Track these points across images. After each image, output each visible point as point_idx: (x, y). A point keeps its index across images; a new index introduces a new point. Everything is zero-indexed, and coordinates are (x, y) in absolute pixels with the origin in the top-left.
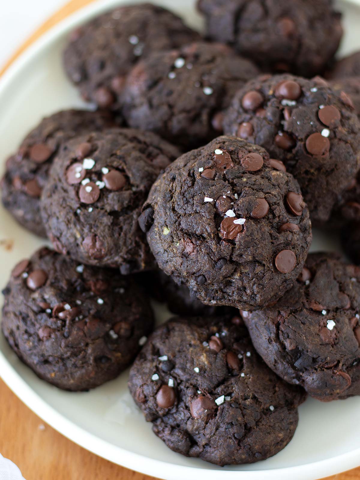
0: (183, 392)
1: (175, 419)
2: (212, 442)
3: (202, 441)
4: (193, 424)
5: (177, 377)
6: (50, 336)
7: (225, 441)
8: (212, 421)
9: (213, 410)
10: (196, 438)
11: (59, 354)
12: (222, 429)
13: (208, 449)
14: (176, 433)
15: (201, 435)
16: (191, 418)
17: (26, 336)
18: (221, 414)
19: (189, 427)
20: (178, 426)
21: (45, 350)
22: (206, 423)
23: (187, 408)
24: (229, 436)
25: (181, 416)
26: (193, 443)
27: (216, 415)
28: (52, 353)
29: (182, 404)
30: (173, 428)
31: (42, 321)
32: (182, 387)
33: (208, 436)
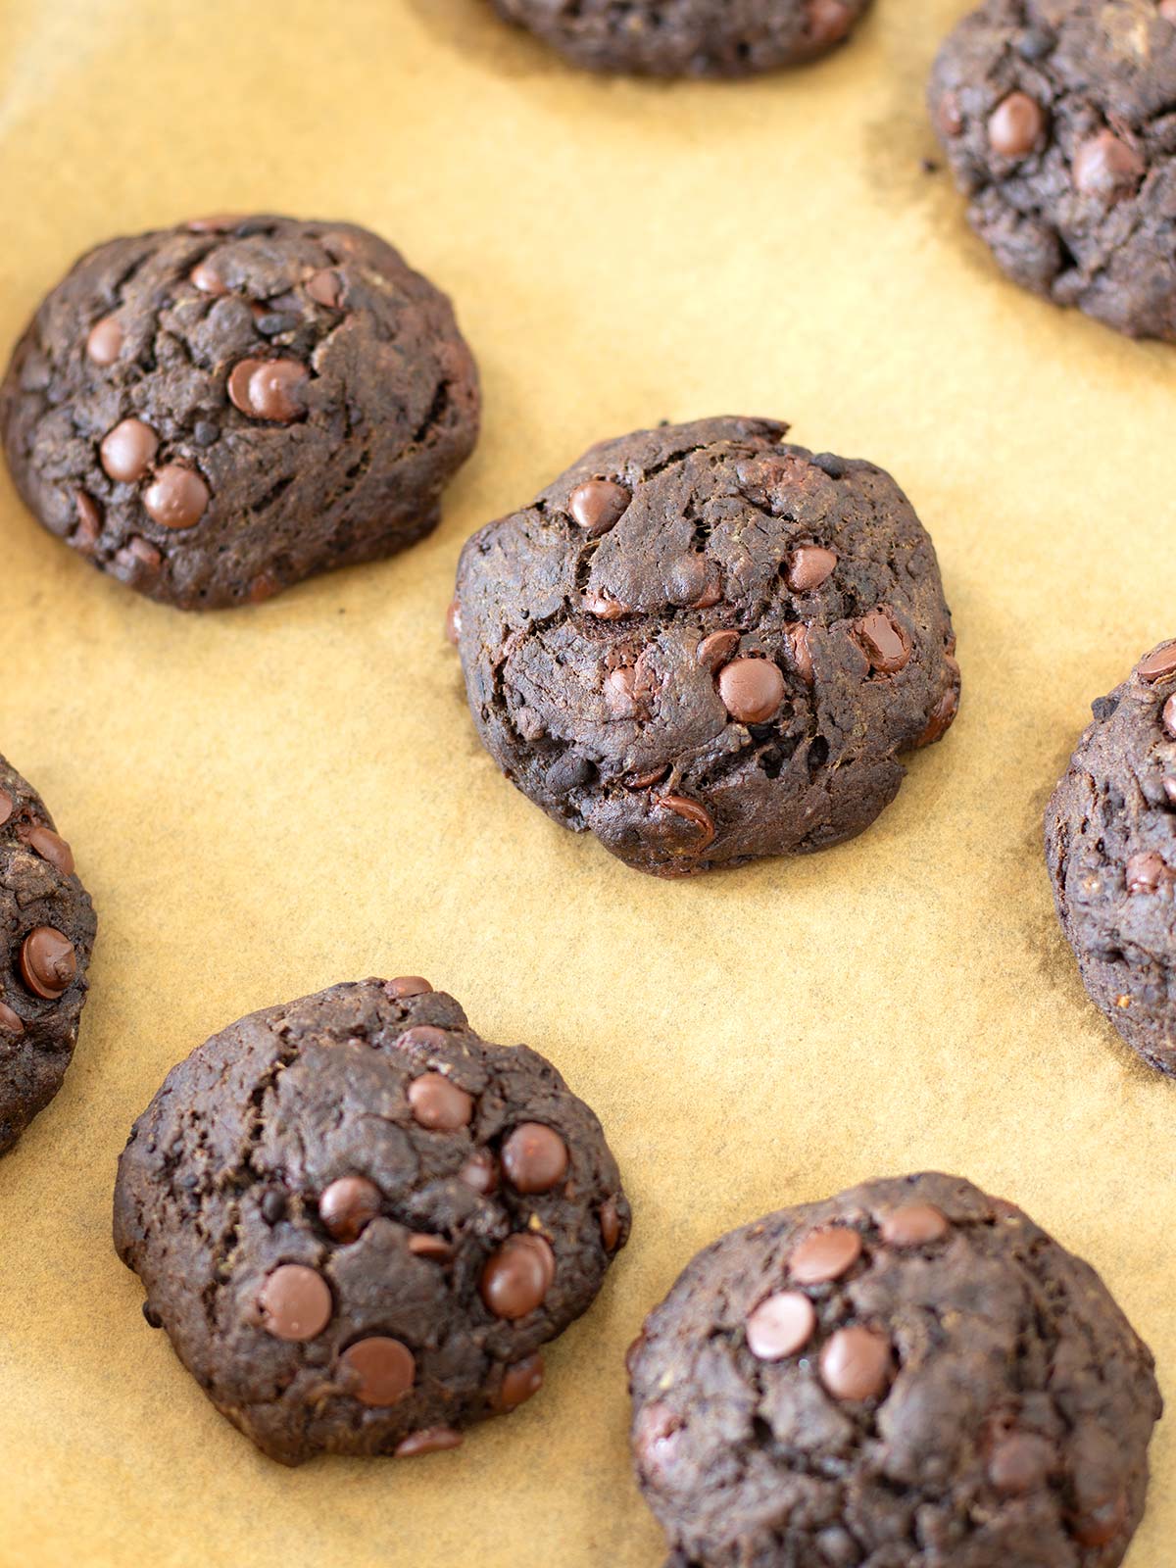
0: (1062, 123)
1: (1032, 192)
2: (1116, 265)
3: (1090, 259)
4: (1073, 208)
5: (1056, 78)
6: (1155, 888)
7: (1150, 264)
8: (1124, 207)
9: (1133, 179)
10: (1076, 248)
11: (1158, 949)
12: (1148, 232)
13: (1105, 283)
14: (1028, 228)
15: (1091, 241)
16: (1072, 190)
17: (1092, 860)
18: (1153, 192)
19: (1062, 214)
20: (1037, 211)
21: (1124, 922)
22: (1110, 209)
23: (1067, 163)
24: (1164, 254)
25: (1047, 184)
26: (1067, 261)
27: (1138, 191)
28: (1140, 940)
29: (1055, 154)
30: (1021, 216)
31: (1152, 836)
32: (1064, 106)
33: (1107, 246)
